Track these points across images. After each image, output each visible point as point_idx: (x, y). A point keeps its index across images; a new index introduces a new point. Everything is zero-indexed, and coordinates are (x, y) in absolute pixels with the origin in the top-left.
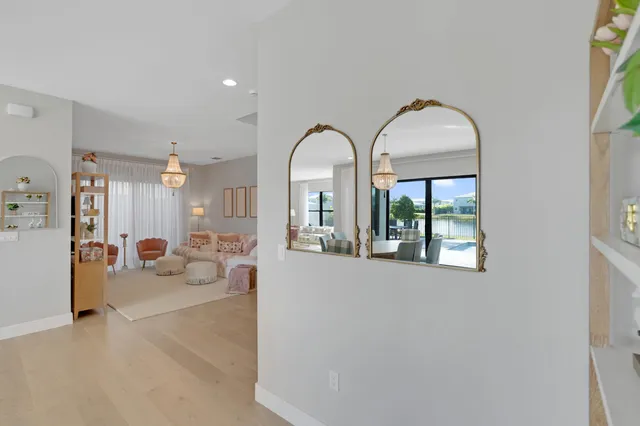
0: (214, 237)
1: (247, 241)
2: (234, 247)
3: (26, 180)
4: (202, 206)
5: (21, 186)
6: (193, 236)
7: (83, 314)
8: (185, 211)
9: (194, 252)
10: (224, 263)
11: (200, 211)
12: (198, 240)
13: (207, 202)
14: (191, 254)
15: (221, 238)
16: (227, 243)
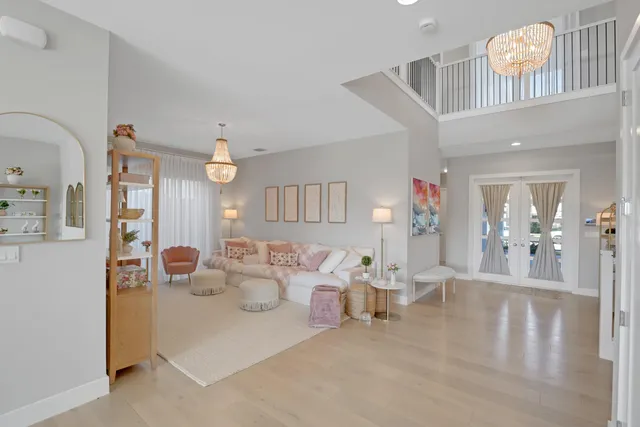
0: (262, 246)
1: (304, 252)
2: (289, 259)
3: (18, 171)
4: (233, 208)
5: (12, 179)
6: (228, 243)
7: (120, 373)
8: (216, 213)
9: (236, 265)
10: (285, 281)
11: (232, 213)
12: (236, 249)
13: (240, 203)
14: (233, 268)
15: (271, 248)
16: (281, 254)
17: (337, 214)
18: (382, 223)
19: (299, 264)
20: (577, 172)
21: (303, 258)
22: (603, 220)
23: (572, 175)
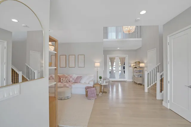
1: (71, 77)
2: (67, 80)
16: (64, 78)
17: (81, 65)
18: (97, 67)
19: (69, 81)
20: (127, 55)
21: (71, 79)
22: (133, 65)
23: (127, 56)
